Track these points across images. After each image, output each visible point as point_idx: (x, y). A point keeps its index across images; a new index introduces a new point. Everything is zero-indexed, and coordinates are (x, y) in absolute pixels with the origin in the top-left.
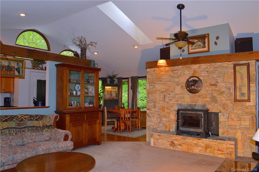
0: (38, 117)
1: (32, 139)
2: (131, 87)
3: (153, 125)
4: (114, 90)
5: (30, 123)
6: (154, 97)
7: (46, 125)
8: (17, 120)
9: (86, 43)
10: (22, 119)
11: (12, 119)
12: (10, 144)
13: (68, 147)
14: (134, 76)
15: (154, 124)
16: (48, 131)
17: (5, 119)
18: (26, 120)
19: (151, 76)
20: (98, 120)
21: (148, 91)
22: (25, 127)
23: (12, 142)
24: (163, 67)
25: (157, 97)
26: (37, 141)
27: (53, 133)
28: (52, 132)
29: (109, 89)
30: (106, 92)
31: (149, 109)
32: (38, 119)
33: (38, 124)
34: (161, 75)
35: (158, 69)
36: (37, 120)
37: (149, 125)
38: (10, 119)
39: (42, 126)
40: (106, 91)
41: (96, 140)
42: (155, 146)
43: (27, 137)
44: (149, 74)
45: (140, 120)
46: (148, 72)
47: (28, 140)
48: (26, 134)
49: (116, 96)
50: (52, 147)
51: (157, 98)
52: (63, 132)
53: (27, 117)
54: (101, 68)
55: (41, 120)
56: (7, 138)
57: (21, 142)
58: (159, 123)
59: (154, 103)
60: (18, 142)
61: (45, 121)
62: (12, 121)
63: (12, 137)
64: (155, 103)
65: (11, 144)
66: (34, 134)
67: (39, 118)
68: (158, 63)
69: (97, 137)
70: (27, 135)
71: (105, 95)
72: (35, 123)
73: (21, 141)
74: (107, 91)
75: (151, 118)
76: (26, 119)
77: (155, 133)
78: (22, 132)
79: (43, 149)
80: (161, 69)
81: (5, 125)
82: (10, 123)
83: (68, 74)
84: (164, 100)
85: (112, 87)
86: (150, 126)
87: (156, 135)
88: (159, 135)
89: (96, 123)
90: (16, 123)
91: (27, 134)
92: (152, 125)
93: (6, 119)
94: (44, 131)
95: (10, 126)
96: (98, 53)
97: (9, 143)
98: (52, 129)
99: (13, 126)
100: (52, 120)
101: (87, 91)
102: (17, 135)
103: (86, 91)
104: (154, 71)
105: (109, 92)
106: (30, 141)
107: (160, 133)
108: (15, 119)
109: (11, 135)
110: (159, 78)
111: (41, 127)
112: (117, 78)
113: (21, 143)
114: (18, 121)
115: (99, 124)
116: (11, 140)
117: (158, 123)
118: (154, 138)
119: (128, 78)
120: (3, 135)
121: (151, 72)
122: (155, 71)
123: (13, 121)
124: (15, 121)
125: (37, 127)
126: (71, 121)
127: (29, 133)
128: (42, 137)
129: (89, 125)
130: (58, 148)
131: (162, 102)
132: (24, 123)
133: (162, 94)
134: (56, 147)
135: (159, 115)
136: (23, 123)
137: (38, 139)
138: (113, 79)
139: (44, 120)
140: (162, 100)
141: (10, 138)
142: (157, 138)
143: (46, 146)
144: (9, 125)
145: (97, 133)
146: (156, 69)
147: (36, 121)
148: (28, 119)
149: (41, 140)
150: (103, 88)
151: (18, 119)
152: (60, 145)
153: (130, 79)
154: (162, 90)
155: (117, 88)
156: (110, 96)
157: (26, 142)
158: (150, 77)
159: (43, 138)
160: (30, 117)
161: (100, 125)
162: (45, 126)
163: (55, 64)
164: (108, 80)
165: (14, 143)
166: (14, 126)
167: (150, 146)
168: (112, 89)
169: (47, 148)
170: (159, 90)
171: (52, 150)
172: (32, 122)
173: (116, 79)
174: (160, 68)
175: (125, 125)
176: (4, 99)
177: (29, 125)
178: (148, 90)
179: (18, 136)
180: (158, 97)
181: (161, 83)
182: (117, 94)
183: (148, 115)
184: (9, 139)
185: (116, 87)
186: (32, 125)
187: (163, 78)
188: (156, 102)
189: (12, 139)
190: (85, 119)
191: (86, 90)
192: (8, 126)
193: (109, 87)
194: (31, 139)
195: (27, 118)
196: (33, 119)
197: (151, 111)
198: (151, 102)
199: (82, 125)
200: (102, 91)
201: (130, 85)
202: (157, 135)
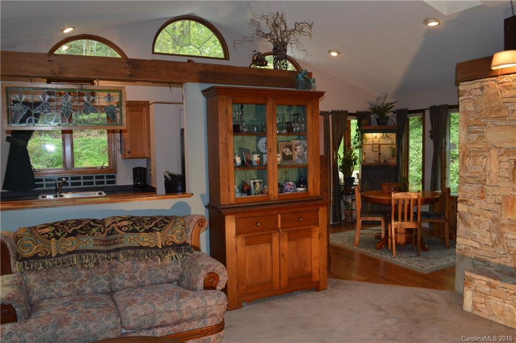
0: (154, 223)
1: (134, 278)
2: (430, 132)
3: (476, 248)
4: (389, 141)
5: (129, 240)
6: (482, 166)
7: (171, 243)
8: (100, 231)
9: (286, 27)
10: (113, 229)
11: (89, 230)
12: (78, 290)
13: (207, 310)
14: (438, 103)
15: (479, 246)
16: (177, 258)
17: (72, 229)
18: (120, 232)
19: (472, 104)
20: (317, 228)
21: (464, 148)
22: (118, 250)
23: (84, 285)
24: (511, 76)
25: (490, 167)
26: (146, 283)
27: (187, 264)
28: (186, 259)
29: (375, 140)
30: (367, 146)
31: (465, 201)
32: (154, 228)
33: (151, 239)
34: (505, 100)
35: (493, 82)
36: (150, 230)
37: (463, 247)
38: (83, 230)
39: (162, 245)
40: (367, 143)
41: (311, 277)
42: (477, 313)
43: (123, 272)
44: (464, 99)
45: (447, 221)
46: (465, 91)
47: (122, 280)
48: (121, 266)
49: (393, 156)
50: (161, 308)
51: (491, 171)
52: (203, 265)
53: (125, 223)
54: (324, 91)
55: (160, 231)
56: (74, 274)
57: (105, 284)
58: (495, 244)
59: (480, 185)
60: (97, 285)
61: (170, 232)
62: (87, 235)
63: (87, 273)
64: (485, 185)
65: (81, 290)
66: (142, 265)
67: (156, 225)
68: (494, 63)
69: (316, 272)
70: (123, 268)
71: (364, 153)
72: (145, 239)
73: (107, 283)
74: (372, 143)
75: (470, 226)
76: (123, 229)
77: (479, 277)
78: (112, 261)
79: (137, 314)
80: (504, 80)
81: (70, 244)
82: (81, 239)
83: (229, 112)
84: (511, 178)
85: (384, 134)
86: (466, 248)
87: (481, 281)
88: (489, 284)
89: (310, 236)
90: (96, 240)
91: (123, 266)
92: (474, 248)
93: (74, 230)
94: (168, 257)
95: (81, 247)
96: (339, 53)
97: (78, 287)
98: (188, 253)
99: (88, 246)
100: (187, 230)
101: (291, 153)
102: (98, 268)
103: (287, 154)
104: (482, 88)
105: (374, 146)
106: (127, 284)
107: (496, 278)
108: (94, 230)
109: (86, 266)
110: (496, 109)
111: (159, 248)
112: (394, 113)
113: (105, 287)
114: (103, 234)
115: (319, 238)
116: (85, 279)
117: (490, 244)
118: (475, 291)
119: (422, 111)
120: (67, 268)
121: (474, 92)
122: (487, 88)
123: (89, 235)
124: (93, 235)
125: (148, 247)
126: (237, 234)
127: (129, 263)
128: (161, 272)
129: (289, 240)
130: (179, 311)
131: (508, 184)
132: (117, 239)
133: (505, 158)
134: (172, 309)
135: (495, 220)
136: (114, 240)
137: (148, 278)
138: (383, 114)
139: (168, 232)
140: (507, 175)
141: (82, 274)
142: (485, 292)
143: (146, 304)
144: (79, 244)
145: (313, 261)
146: (489, 82)
147: (147, 233)
148: (127, 228)
149: (158, 281)
150: (361, 138)
151: (102, 230)
152: (185, 302)
153: (427, 114)
154: (508, 145)
155: (393, 136)
156: (378, 155)
157: (117, 286)
158: (470, 107)
159: (164, 274)
160: (132, 225)
161: (321, 239)
162: (170, 246)
163: (203, 89)
164: (373, 117)
165: (89, 287)
166: (90, 246)
167: (462, 309)
168: (383, 137)
169: (148, 312)
170: (497, 145)
171: (160, 317)
172: (135, 235)
173: (391, 114)
174: (502, 79)
175: (406, 233)
176: (132, 170)
177: (127, 244)
178: (465, 145)
179: (100, 270)
180: (493, 166)
181: (504, 124)
182: (394, 152)
183: (461, 218)
184: (79, 277)
185: (393, 133)
186: (136, 244)
187: (510, 108)
188: (488, 182)
189: (87, 276)
190: (279, 226)
191: (288, 150)
192: (77, 248)
193: (374, 135)
194: (130, 277)
195: (126, 226)
196: (140, 229)
197: (471, 208)
198: (472, 181)
199: (270, 242)
200: (358, 144)
201: (429, 127)
202: (485, 283)
